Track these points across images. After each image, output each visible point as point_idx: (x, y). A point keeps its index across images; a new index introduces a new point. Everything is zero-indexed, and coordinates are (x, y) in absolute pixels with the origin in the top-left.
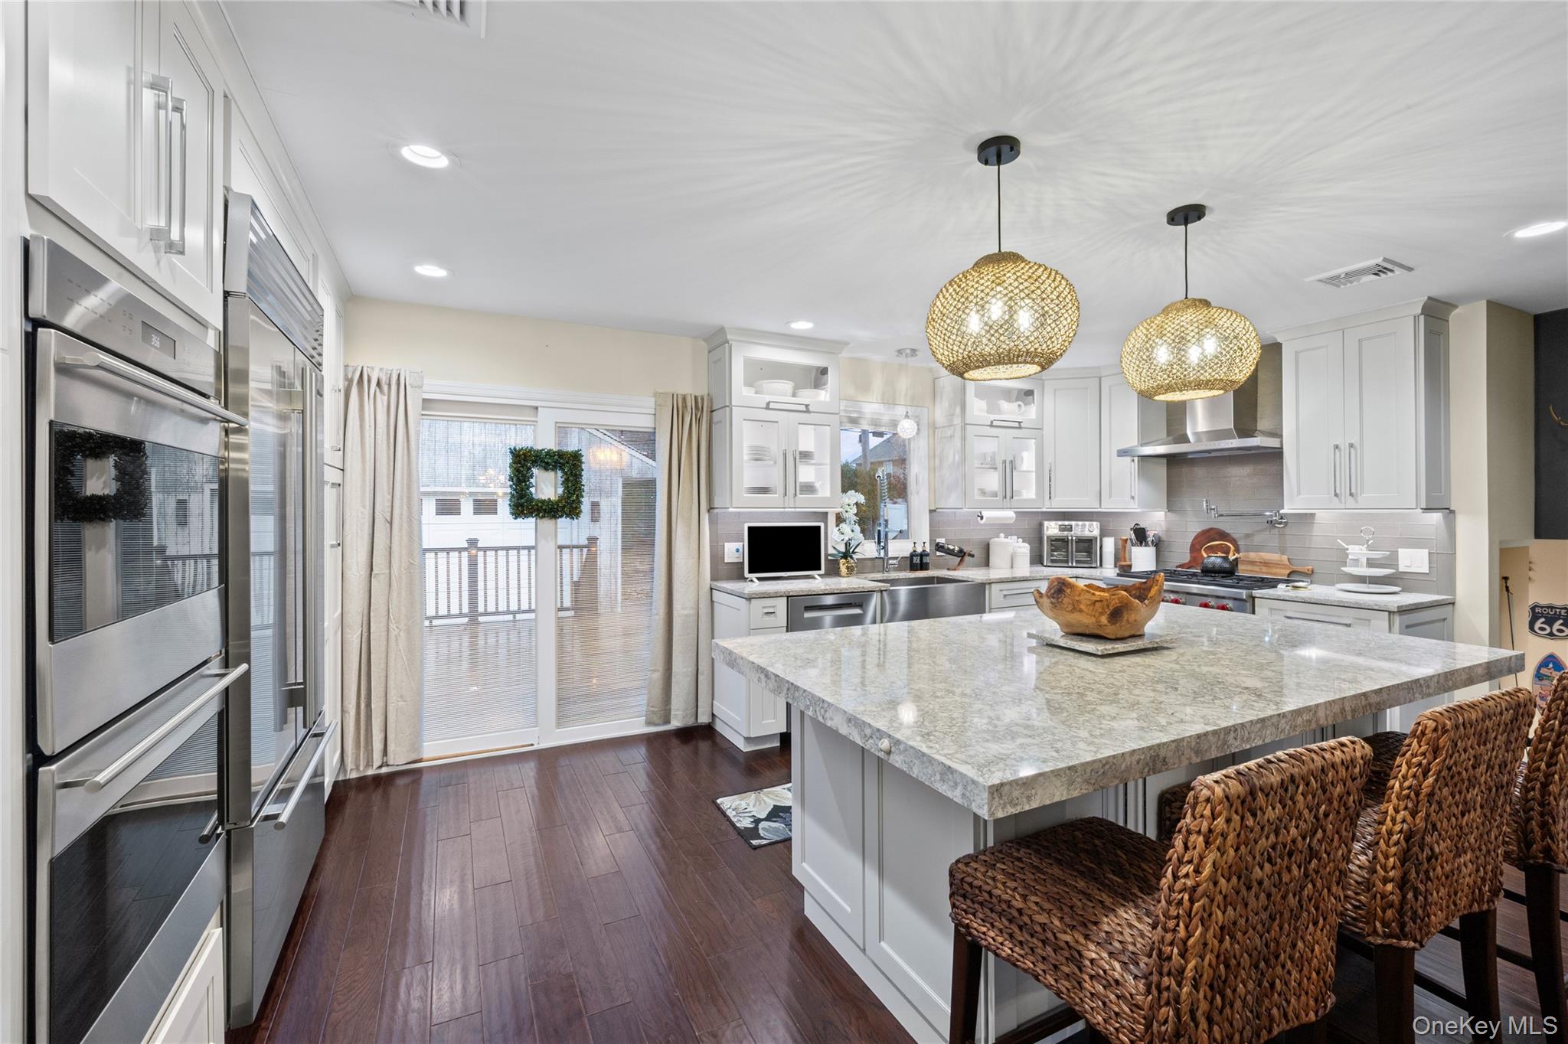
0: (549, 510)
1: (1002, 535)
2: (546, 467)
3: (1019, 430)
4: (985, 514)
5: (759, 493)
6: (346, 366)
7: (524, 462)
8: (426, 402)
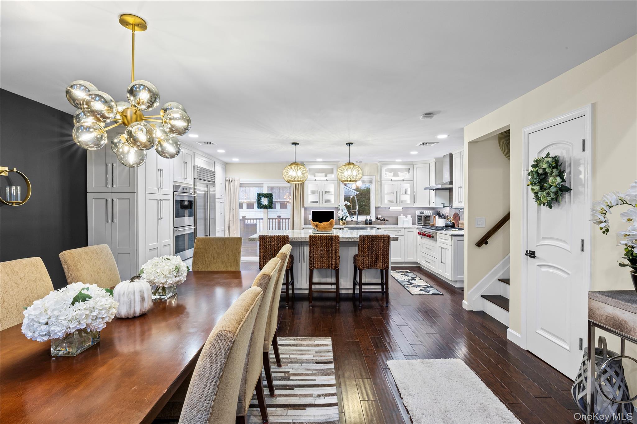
0: (265, 207)
1: (402, 215)
2: (264, 197)
3: (403, 182)
4: (391, 208)
5: (314, 202)
6: (226, 178)
7: (260, 196)
8: (241, 184)
